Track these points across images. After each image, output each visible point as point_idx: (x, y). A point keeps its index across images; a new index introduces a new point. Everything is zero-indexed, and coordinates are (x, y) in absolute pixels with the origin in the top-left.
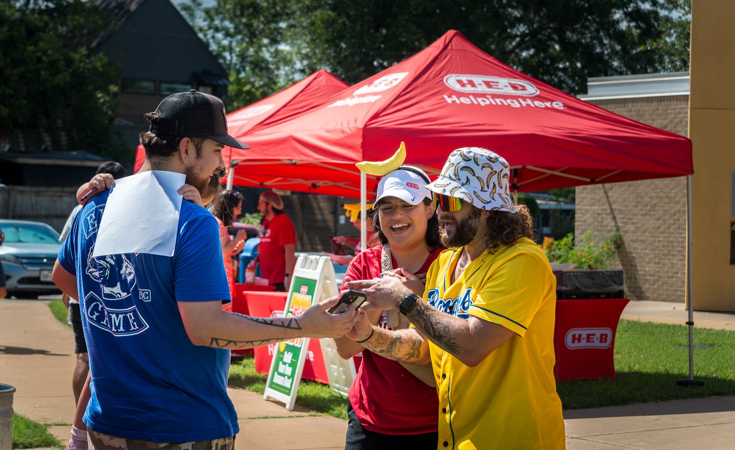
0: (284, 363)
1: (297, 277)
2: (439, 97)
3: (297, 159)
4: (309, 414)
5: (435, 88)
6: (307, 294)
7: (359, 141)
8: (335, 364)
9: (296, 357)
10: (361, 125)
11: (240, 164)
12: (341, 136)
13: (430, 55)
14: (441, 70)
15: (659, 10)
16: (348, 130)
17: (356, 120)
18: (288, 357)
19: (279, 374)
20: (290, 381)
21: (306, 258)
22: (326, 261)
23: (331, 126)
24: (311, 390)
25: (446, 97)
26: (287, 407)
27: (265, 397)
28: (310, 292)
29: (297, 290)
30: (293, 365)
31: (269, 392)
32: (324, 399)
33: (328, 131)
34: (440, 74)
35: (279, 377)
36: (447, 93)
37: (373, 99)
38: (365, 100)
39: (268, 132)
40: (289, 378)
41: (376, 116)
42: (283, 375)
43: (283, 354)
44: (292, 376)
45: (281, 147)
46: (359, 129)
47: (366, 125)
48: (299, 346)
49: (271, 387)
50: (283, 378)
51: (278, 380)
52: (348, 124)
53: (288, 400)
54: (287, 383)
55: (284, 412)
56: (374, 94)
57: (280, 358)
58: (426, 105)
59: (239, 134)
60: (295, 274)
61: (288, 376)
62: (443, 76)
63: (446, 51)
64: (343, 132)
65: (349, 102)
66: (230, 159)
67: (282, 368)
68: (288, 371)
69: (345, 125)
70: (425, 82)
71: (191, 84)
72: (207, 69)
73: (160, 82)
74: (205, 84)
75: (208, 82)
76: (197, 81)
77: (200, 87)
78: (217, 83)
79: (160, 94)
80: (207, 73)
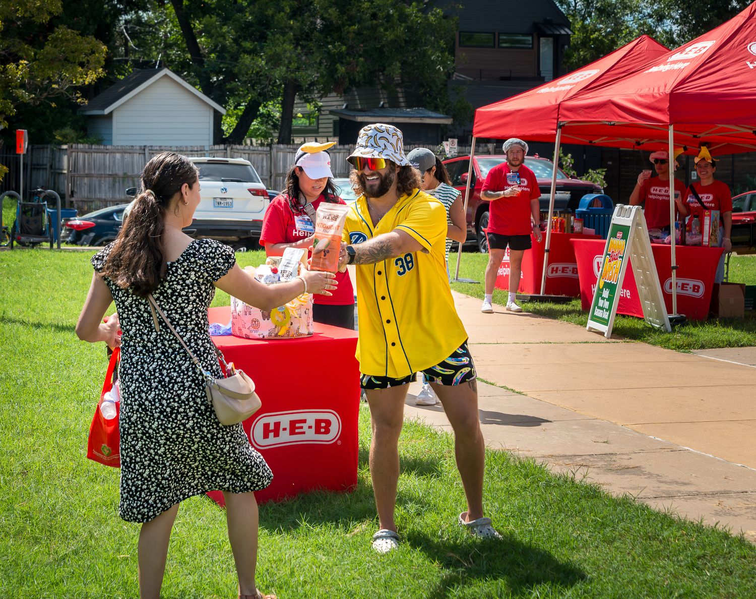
0: (603, 299)
1: (614, 224)
2: (743, 63)
3: (616, 121)
4: (624, 340)
5: (739, 55)
6: (622, 239)
7: (666, 105)
8: (648, 300)
9: (612, 292)
10: (668, 91)
11: (566, 125)
12: (652, 100)
13: (736, 25)
14: (746, 38)
16: (658, 95)
17: (665, 86)
18: (606, 294)
19: (599, 308)
20: (608, 313)
21: (622, 208)
22: (637, 209)
23: (645, 91)
24: (626, 323)
25: (748, 63)
26: (606, 335)
27: (587, 328)
28: (625, 237)
29: (614, 236)
30: (610, 299)
31: (591, 324)
32: (638, 329)
33: (641, 96)
34: (744, 42)
35: (599, 310)
36: (749, 60)
37: (682, 66)
38: (676, 67)
39: (591, 97)
40: (607, 310)
41: (683, 82)
42: (602, 308)
43: (602, 290)
44: (609, 310)
45: (601, 110)
46: (667, 94)
47: (672, 91)
48: (615, 283)
49: (592, 319)
50: (601, 311)
51: (598, 313)
52: (659, 89)
53: (605, 329)
54: (605, 315)
55: (603, 339)
56: (684, 61)
57: (600, 294)
58: (729, 71)
59: (565, 98)
60: (612, 222)
61: (606, 309)
62: (747, 44)
63: (751, 20)
64: (654, 96)
65: (663, 68)
66: (558, 121)
67: (601, 303)
68: (607, 304)
69: (656, 91)
70: (730, 50)
71: (531, 35)
72: (548, 18)
73: (499, 34)
74: (546, 35)
75: (549, 32)
76: (538, 31)
77: (541, 39)
78: (558, 33)
79: (499, 47)
80: (548, 23)
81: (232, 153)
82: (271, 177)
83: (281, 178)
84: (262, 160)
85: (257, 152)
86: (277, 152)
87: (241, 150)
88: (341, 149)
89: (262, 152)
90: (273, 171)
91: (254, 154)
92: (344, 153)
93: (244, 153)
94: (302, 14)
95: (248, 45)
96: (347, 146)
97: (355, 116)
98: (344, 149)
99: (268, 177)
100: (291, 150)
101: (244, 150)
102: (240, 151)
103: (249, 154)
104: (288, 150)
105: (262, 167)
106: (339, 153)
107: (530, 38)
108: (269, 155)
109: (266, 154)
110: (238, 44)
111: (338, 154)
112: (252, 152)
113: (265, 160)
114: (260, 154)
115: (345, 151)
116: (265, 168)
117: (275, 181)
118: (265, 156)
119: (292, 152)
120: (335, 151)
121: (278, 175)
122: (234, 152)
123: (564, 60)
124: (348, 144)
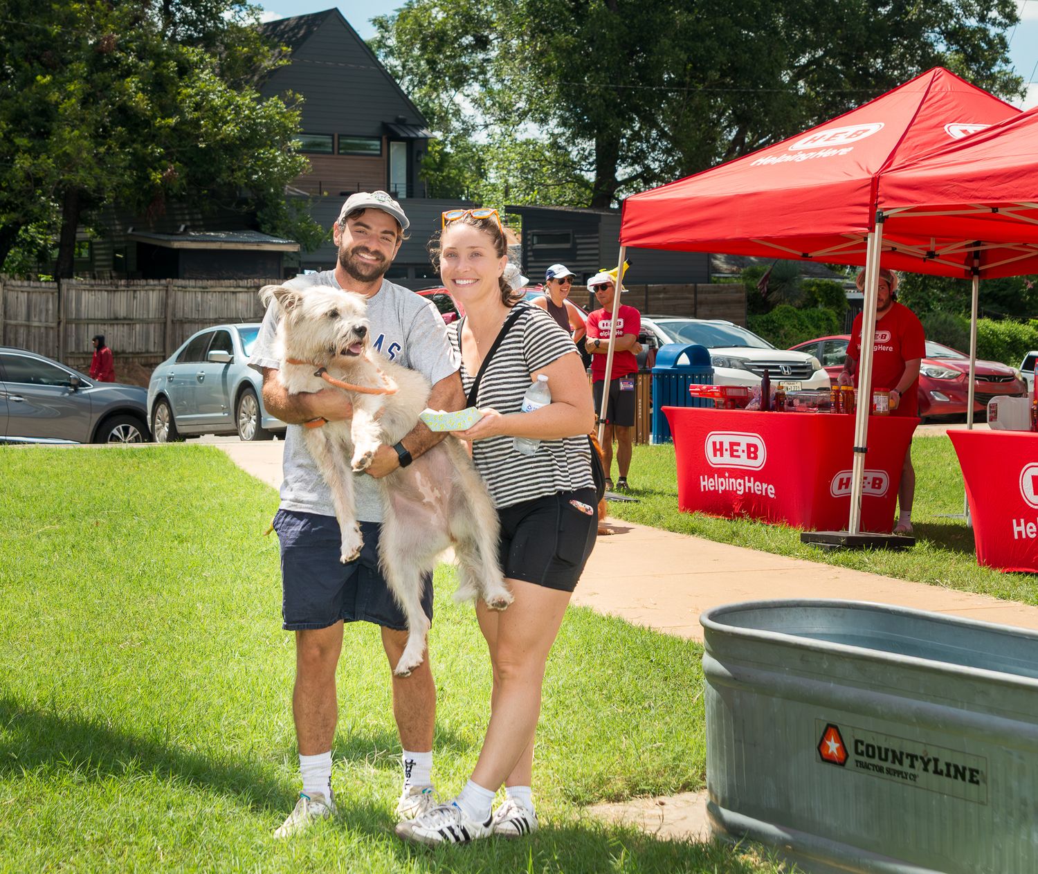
15: (989, 26)
71: (379, 138)
72: (400, 117)
73: (340, 136)
74: (398, 139)
75: (403, 135)
76: (389, 134)
77: (391, 143)
78: (414, 136)
79: (339, 153)
80: (401, 123)
81: (6, 291)
82: (59, 323)
83: (74, 325)
84: (47, 301)
85: (40, 289)
86: (68, 290)
87: (18, 286)
88: (155, 285)
89: (48, 290)
90: (62, 316)
91: (36, 292)
92: (160, 290)
93: (22, 291)
94: (96, 102)
95: (22, 141)
96: (163, 282)
97: (169, 241)
98: (160, 285)
99: (54, 325)
100: (88, 287)
101: (22, 286)
102: (17, 289)
103: (29, 292)
104: (83, 287)
105: (47, 311)
106: (153, 290)
107: (377, 143)
108: (56, 294)
109: (53, 293)
110: (11, 141)
111: (151, 292)
112: (34, 290)
113: (51, 300)
114: (43, 292)
115: (161, 288)
116: (50, 312)
117: (66, 330)
118: (51, 296)
119: (88, 290)
120: (146, 288)
121: (69, 322)
122: (8, 290)
123: (422, 170)
124: (165, 278)
